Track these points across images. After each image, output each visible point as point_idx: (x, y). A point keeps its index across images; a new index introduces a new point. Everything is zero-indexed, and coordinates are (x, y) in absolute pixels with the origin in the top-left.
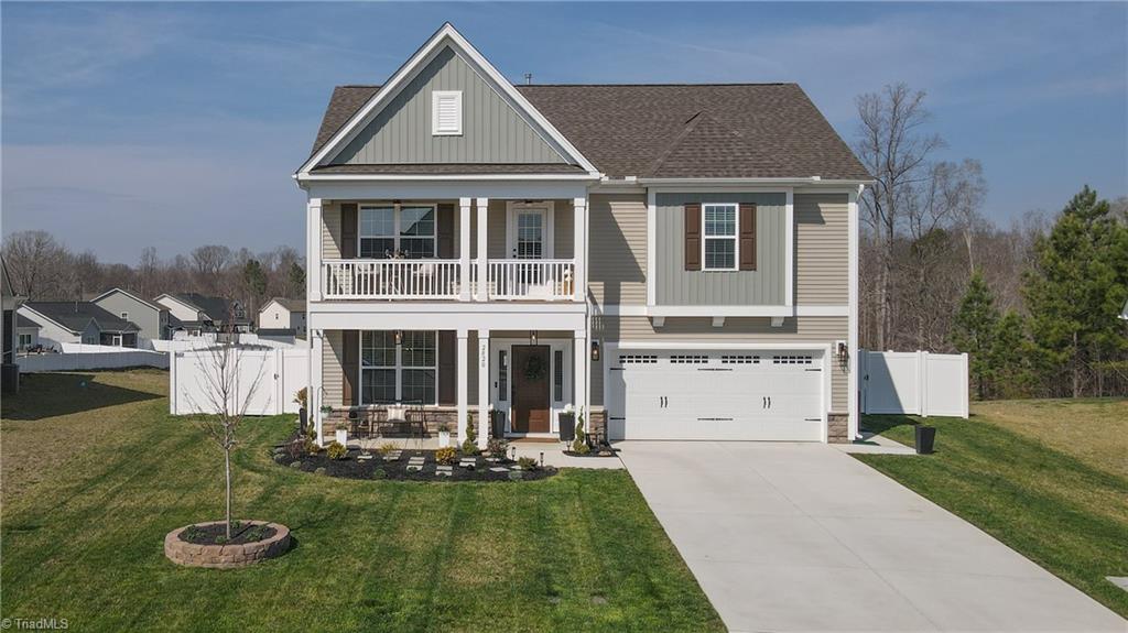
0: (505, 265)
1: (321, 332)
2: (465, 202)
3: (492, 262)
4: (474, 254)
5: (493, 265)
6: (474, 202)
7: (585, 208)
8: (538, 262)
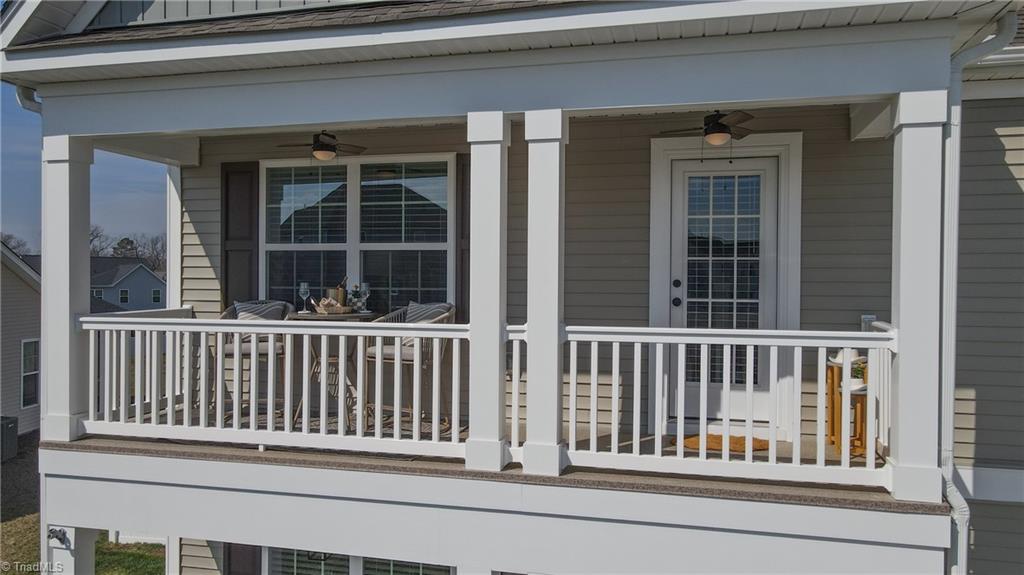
0: (647, 349)
1: (71, 535)
2: (485, 127)
3: (577, 334)
4: (515, 309)
5: (584, 347)
6: (516, 127)
7: (946, 127)
8: (749, 338)
